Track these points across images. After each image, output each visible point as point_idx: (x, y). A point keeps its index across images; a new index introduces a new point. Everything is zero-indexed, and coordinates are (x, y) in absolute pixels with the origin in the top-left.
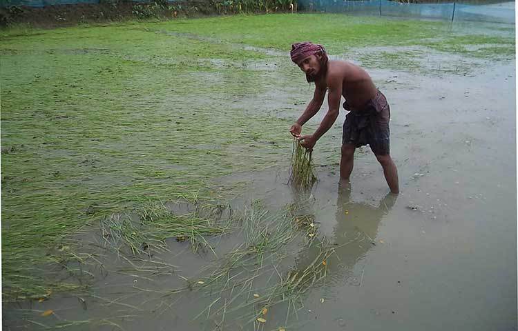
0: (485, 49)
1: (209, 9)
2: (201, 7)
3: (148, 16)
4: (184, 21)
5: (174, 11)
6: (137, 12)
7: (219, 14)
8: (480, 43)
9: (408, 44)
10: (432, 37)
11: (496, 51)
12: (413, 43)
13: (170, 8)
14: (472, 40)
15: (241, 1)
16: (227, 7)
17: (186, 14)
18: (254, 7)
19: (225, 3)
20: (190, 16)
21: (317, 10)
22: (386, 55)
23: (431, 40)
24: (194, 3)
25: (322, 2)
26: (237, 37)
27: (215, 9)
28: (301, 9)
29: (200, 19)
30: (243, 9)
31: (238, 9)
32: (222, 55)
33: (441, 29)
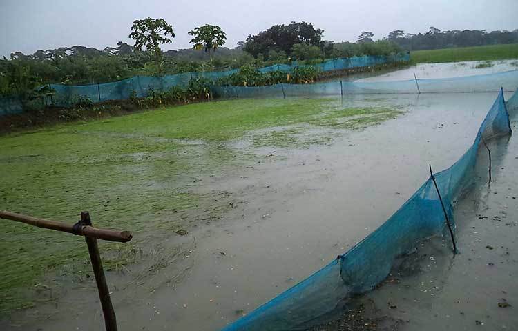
0: (353, 120)
1: (131, 106)
2: (124, 105)
3: (74, 119)
4: (108, 120)
5: (99, 111)
6: (64, 116)
7: (140, 109)
8: (351, 115)
9: (295, 123)
10: (317, 113)
11: (360, 121)
12: (300, 121)
13: (94, 109)
14: (347, 113)
15: (161, 96)
16: (148, 101)
17: (111, 113)
18: (173, 99)
19: (147, 99)
20: (114, 114)
21: (230, 96)
22: (274, 134)
23: (315, 117)
24: (117, 102)
25: (234, 89)
26: (155, 131)
27: (137, 105)
28: (216, 96)
29: (124, 116)
30: (163, 102)
31: (158, 103)
32: (142, 149)
33: (328, 105)
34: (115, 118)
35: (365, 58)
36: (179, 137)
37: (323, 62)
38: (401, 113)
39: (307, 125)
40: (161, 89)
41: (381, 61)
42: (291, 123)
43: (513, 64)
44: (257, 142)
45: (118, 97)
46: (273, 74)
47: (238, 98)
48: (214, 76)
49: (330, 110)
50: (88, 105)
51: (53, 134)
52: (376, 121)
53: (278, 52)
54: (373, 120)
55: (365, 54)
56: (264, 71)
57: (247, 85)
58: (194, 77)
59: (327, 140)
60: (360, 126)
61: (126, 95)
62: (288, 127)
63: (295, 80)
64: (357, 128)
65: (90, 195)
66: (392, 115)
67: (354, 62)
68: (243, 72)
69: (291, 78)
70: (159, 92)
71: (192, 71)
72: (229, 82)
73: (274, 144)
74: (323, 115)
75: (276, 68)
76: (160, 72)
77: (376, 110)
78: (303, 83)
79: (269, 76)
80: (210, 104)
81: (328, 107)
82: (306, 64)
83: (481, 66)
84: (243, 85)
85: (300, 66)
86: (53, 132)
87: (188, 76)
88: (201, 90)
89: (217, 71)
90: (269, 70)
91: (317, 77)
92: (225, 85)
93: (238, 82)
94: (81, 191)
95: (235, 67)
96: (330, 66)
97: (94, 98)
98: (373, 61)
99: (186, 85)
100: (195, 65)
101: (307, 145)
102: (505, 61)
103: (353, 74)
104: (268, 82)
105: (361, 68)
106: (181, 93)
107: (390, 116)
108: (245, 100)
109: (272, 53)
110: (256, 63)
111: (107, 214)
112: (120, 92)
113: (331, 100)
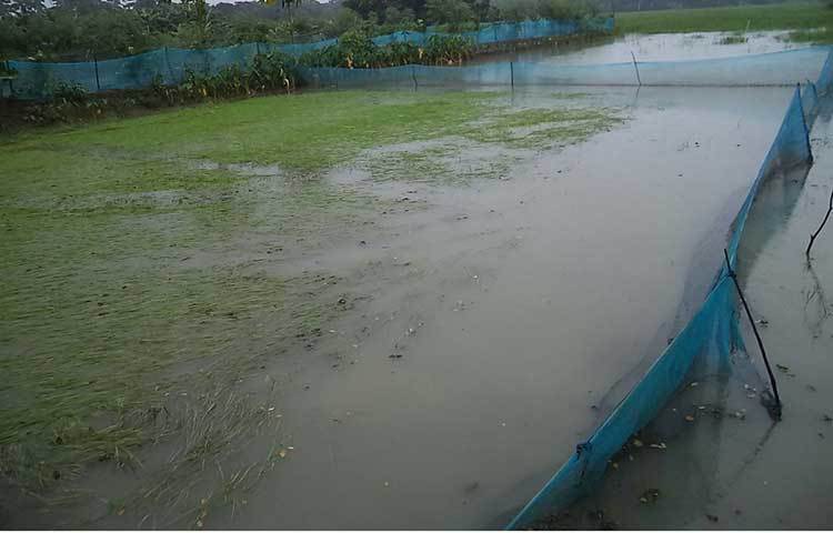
0: (540, 132)
1: (152, 99)
2: (141, 98)
3: (52, 122)
4: (113, 125)
5: (97, 108)
6: (33, 118)
7: (170, 105)
8: (535, 123)
9: (441, 135)
10: (476, 119)
11: (550, 134)
12: (449, 133)
13: (89, 105)
14: (526, 119)
15: (205, 83)
16: (184, 93)
17: (119, 112)
18: (228, 89)
19: (180, 88)
20: (123, 113)
21: (325, 85)
22: (407, 157)
23: (473, 124)
24: (128, 93)
25: (332, 71)
26: (198, 148)
27: (164, 98)
28: (301, 84)
29: (141, 119)
30: (210, 94)
31: (201, 95)
32: (171, 184)
33: (492, 104)
34: (125, 123)
35: (544, 23)
36: (237, 160)
37: (477, 29)
38: (618, 120)
39: (462, 140)
40: (206, 70)
41: (569, 29)
42: (432, 137)
43: (777, 38)
44: (378, 172)
45: (131, 85)
46: (395, 47)
47: (337, 88)
48: (296, 51)
49: (496, 112)
50: (77, 98)
51: (12, 151)
52: (580, 135)
53: (401, 10)
54: (572, 132)
55: (543, 16)
56: (382, 42)
57: (352, 65)
58: (263, 49)
59: (500, 171)
60: (552, 144)
61: (144, 81)
62: (429, 144)
63: (432, 58)
64: (549, 148)
65: (71, 279)
66: (604, 123)
67: (527, 30)
68: (345, 44)
69: (425, 55)
70: (202, 76)
71: (260, 40)
72: (323, 60)
73: (408, 176)
74: (487, 121)
75: (400, 37)
76: (204, 42)
77: (574, 114)
78: (445, 63)
79: (389, 52)
80: (291, 97)
81: (493, 108)
82: (450, 32)
83: (729, 41)
84: (345, 65)
85: (440, 35)
86: (11, 147)
87: (253, 50)
88: (275, 72)
89: (301, 40)
90: (389, 41)
91: (467, 53)
92: (315, 66)
93: (337, 61)
94: (55, 270)
95: (331, 34)
96: (487, 35)
97: (88, 85)
98: (557, 27)
99: (249, 64)
100: (264, 29)
101: (467, 178)
102: (763, 32)
103: (524, 49)
104: (386, 61)
105: (538, 39)
106: (241, 78)
107: (599, 126)
108: (349, 93)
109: (391, 11)
110: (367, 29)
111: (101, 322)
112: (133, 76)
113: (495, 94)
